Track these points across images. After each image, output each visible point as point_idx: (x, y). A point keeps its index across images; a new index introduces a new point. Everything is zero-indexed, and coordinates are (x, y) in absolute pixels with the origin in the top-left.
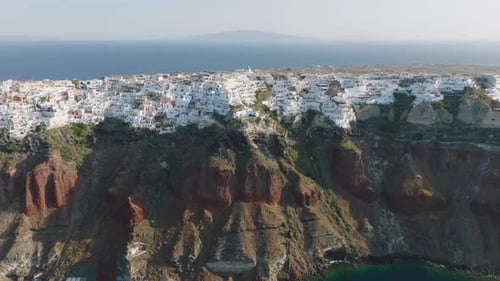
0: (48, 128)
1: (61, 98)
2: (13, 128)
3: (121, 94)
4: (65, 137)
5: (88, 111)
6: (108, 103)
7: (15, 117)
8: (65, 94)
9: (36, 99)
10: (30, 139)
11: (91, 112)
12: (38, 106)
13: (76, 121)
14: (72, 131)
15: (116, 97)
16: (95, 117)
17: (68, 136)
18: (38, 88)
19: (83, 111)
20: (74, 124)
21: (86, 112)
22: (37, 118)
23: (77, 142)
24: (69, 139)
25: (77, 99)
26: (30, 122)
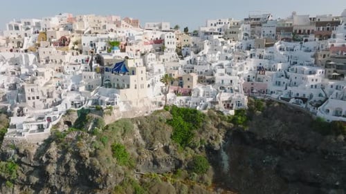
0: (107, 120)
1: (150, 47)
2: (21, 113)
3: (277, 45)
4: (150, 146)
5: (206, 79)
6: (250, 65)
7: (41, 81)
8: (159, 42)
9: (100, 46)
10: (53, 149)
11: (212, 82)
12: (99, 60)
13: (179, 101)
14: (169, 130)
15: (265, 53)
16: (224, 97)
17: (159, 146)
18: (109, 27)
19: (195, 77)
20: (175, 110)
21: (201, 80)
22: (90, 88)
23: (179, 164)
24: (162, 155)
25: (180, 53)
26: (70, 98)
